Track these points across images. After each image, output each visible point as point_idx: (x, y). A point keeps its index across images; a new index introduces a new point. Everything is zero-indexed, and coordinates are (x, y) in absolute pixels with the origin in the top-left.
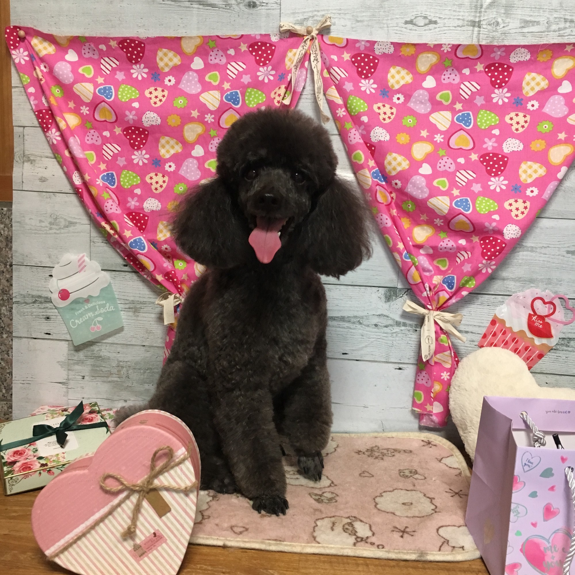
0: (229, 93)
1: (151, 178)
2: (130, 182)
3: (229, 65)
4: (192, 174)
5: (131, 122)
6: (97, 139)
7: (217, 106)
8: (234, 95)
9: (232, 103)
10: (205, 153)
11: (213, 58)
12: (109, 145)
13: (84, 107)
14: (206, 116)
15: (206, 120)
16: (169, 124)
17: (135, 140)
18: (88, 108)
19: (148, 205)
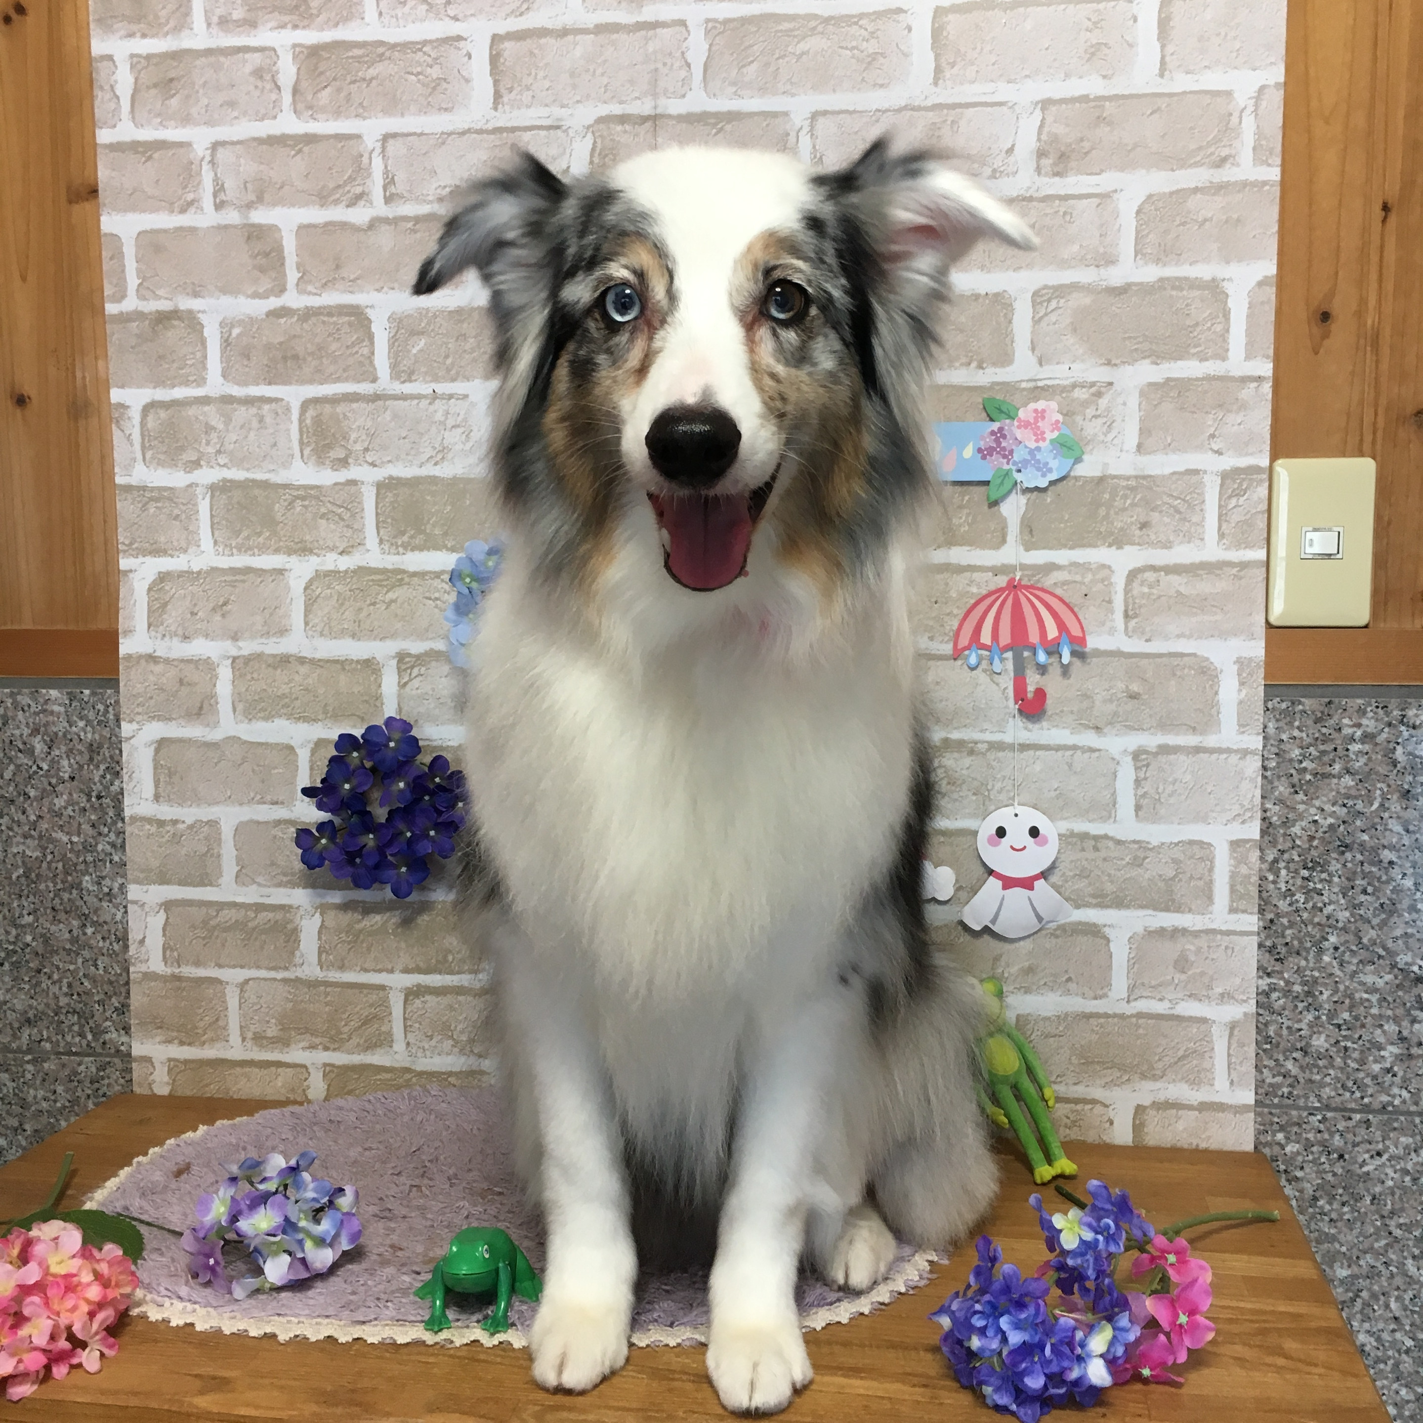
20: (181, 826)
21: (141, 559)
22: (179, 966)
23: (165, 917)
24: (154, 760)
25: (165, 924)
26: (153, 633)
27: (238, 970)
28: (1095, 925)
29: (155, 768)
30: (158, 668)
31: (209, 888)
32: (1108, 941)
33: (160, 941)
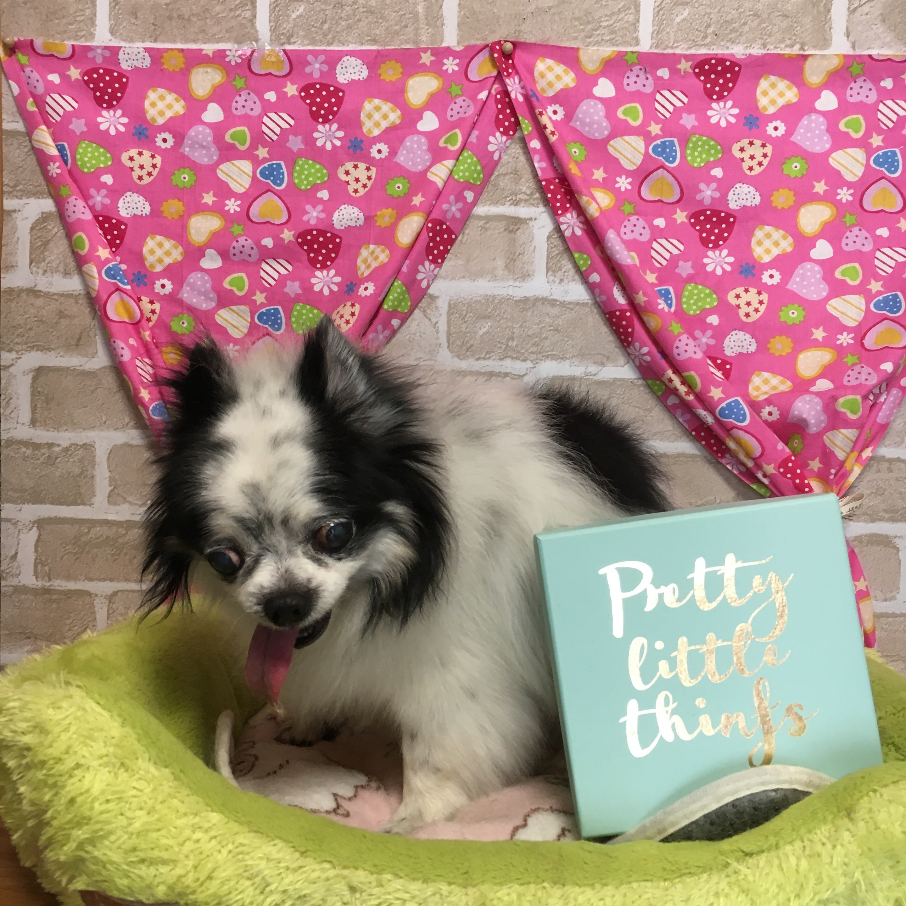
0: (880, 153)
1: (738, 296)
2: (700, 304)
3: (881, 105)
4: (813, 288)
5: (707, 202)
6: (642, 231)
7: (860, 175)
8: (889, 157)
9: (886, 169)
10: (835, 252)
11: (854, 92)
12: (663, 241)
13: (624, 177)
14: (839, 191)
15: (838, 197)
16: (774, 205)
17: (710, 232)
18: (630, 180)
19: (732, 344)
20: (57, 449)
21: (24, 201)
22: (50, 580)
23: (37, 534)
24: (32, 386)
25: (38, 541)
26: (35, 269)
27: (107, 584)
28: (887, 536)
29: (33, 394)
30: (39, 302)
31: (81, 507)
32: (898, 550)
33: (32, 556)
